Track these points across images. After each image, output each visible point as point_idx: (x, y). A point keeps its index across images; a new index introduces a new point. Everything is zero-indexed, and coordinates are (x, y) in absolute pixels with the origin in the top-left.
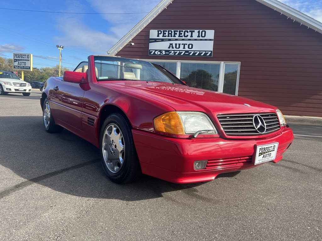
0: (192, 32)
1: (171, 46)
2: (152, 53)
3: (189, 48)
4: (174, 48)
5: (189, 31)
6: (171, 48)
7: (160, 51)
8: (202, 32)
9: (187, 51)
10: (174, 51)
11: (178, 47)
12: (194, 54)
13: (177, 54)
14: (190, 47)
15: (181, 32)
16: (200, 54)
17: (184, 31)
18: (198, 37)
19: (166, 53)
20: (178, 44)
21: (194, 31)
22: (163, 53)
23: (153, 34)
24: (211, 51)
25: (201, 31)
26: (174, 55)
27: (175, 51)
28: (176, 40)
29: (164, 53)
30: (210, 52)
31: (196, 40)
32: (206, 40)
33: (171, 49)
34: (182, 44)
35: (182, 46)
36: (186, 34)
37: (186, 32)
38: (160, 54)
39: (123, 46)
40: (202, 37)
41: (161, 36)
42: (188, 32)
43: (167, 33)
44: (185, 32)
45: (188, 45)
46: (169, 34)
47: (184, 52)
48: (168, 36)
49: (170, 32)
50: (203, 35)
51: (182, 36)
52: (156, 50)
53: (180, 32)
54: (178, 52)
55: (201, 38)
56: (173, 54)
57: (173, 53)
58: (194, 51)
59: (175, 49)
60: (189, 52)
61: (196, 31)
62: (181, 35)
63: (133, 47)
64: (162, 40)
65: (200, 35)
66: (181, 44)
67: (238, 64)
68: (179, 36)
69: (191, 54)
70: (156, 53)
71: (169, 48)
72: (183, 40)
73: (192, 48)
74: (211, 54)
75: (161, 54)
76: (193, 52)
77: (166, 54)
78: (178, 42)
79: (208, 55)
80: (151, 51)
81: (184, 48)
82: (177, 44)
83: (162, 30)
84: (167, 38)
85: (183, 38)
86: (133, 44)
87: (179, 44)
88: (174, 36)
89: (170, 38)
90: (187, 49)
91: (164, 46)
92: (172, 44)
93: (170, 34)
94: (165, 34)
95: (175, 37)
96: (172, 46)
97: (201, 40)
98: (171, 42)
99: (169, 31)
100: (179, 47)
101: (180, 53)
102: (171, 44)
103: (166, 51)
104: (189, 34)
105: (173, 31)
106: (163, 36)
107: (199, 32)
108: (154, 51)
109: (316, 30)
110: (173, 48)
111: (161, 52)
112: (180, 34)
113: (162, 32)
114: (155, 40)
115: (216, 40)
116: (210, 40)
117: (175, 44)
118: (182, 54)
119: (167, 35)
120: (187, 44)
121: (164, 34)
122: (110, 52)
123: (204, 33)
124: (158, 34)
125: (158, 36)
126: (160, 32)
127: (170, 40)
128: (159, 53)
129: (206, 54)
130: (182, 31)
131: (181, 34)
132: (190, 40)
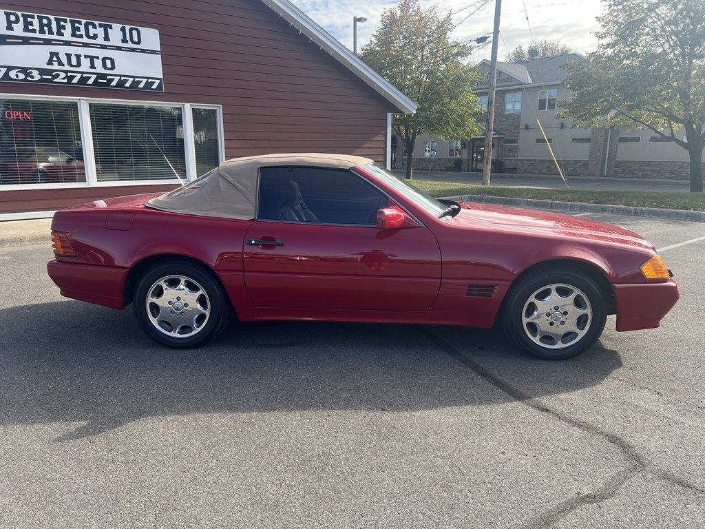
0: (106, 28)
1: (55, 59)
3: (104, 66)
5: (97, 23)
6: (56, 64)
7: (24, 70)
8: (131, 30)
9: (100, 76)
10: (66, 72)
11: (74, 61)
13: (75, 81)
17: (84, 21)
18: (123, 41)
19: (43, 77)
20: (73, 55)
22: (33, 77)
25: (128, 27)
28: (67, 43)
29: (37, 77)
31: (119, 48)
32: (143, 51)
33: (55, 66)
34: (86, 57)
35: (86, 63)
36: (92, 31)
37: (90, 27)
38: (25, 80)
40: (133, 43)
41: (18, 30)
42: (95, 27)
43: (36, 23)
44: (86, 25)
45: (101, 58)
46: (42, 25)
47: (94, 77)
48: (42, 31)
49: (45, 21)
50: (136, 39)
51: (81, 36)
52: (10, 68)
53: (73, 23)
54: (79, 76)
55: (130, 45)
56: (66, 81)
57: (64, 79)
59: (67, 67)
60: (108, 77)
64: (26, 41)
65: (128, 38)
66: (83, 56)
68: (74, 35)
69: (114, 83)
70: (12, 74)
71: (50, 62)
72: (86, 45)
73: (113, 68)
75: (28, 78)
77: (42, 80)
79: (154, 87)
81: (93, 66)
82: (71, 55)
83: (19, 13)
84: (38, 35)
85: (85, 40)
88: (59, 33)
89: (47, 36)
90: (100, 69)
92: (57, 54)
93: (45, 25)
95: (62, 35)
96: (58, 58)
99: (40, 19)
100: (79, 64)
101: (83, 80)
102: (52, 54)
103: (42, 71)
104: (100, 32)
105: (52, 18)
106: (26, 30)
107: (123, 29)
109: (331, 53)
110: (61, 64)
111: (28, 75)
112: (74, 29)
113: (21, 19)
116: (154, 52)
117: (66, 54)
119: (36, 26)
120: (98, 58)
121: (27, 24)
123: (135, 32)
125: (9, 28)
126: (13, 18)
127: (47, 42)
128: (21, 76)
129: (149, 85)
130: (80, 23)
131: (79, 29)
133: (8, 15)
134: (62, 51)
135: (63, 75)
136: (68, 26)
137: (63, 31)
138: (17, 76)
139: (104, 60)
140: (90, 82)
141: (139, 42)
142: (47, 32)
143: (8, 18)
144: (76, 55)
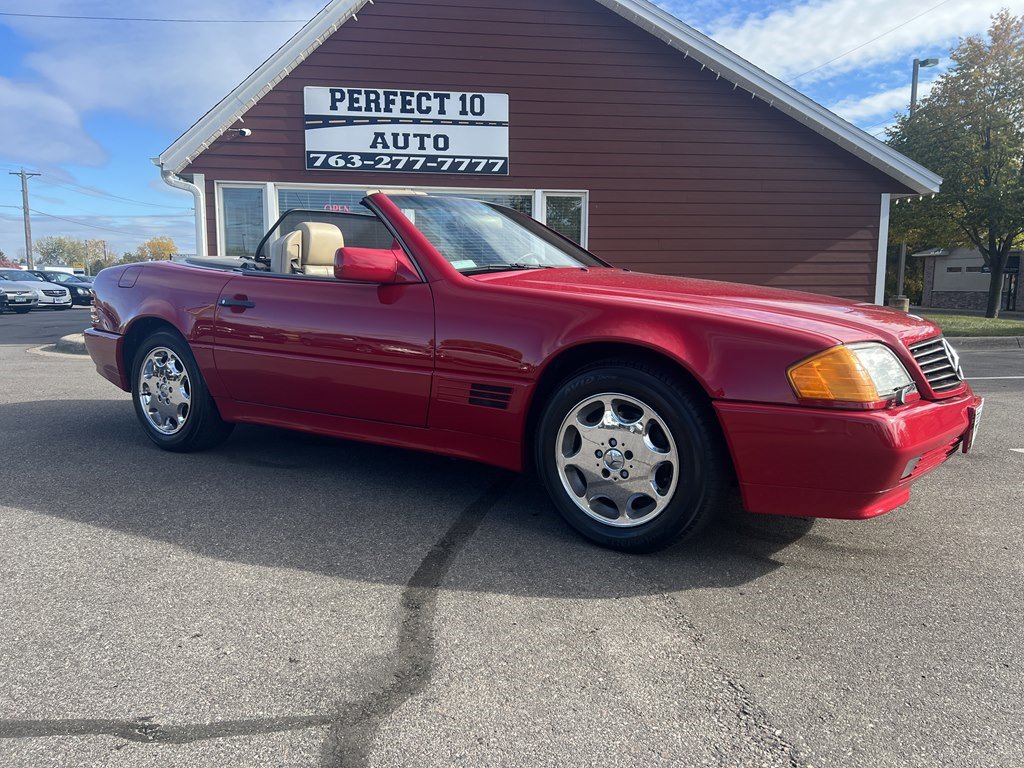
0: (442, 98)
1: (380, 140)
2: (318, 164)
3: (436, 146)
4: (388, 148)
5: (431, 93)
7: (345, 156)
8: (472, 99)
9: (430, 158)
10: (390, 156)
11: (401, 143)
12: (455, 166)
14: (441, 144)
15: (408, 98)
16: (472, 166)
17: (416, 93)
18: (461, 113)
21: (448, 97)
22: (353, 164)
23: (317, 99)
24: (505, 159)
25: (469, 95)
26: (393, 168)
27: (394, 158)
28: (395, 121)
29: (358, 163)
30: (501, 162)
31: (455, 123)
32: (486, 123)
34: (415, 136)
35: (414, 143)
36: (425, 103)
37: (424, 99)
38: (345, 167)
39: (213, 139)
40: (474, 114)
41: (343, 109)
42: (429, 98)
43: (362, 99)
44: (419, 97)
46: (368, 101)
47: (422, 160)
48: (368, 109)
49: (373, 97)
50: (477, 109)
51: (412, 111)
52: (330, 154)
54: (405, 159)
55: (470, 117)
56: (389, 166)
57: (387, 164)
58: (454, 157)
59: (392, 150)
60: (439, 160)
61: (455, 96)
62: (408, 107)
63: (248, 142)
64: (350, 121)
65: (468, 109)
66: (412, 135)
67: (584, 195)
68: (404, 110)
69: (445, 167)
70: (332, 161)
71: (374, 146)
72: (417, 121)
73: (446, 147)
74: (504, 166)
76: (450, 161)
78: (400, 129)
79: (496, 169)
80: (312, 156)
81: (422, 147)
82: (398, 134)
83: (345, 90)
84: (363, 113)
85: (417, 115)
86: (248, 132)
87: (406, 136)
88: (388, 110)
90: (430, 150)
91: (356, 140)
92: (382, 135)
94: (357, 101)
95: (390, 111)
96: (383, 139)
97: (472, 123)
98: (379, 128)
99: (367, 94)
100: (406, 146)
102: (378, 135)
103: (364, 156)
104: (435, 104)
105: (381, 92)
106: (351, 108)
107: (463, 98)
108: (323, 157)
111: (348, 161)
113: (347, 96)
114: (326, 122)
115: (517, 125)
116: (499, 124)
118: (417, 167)
119: (362, 103)
120: (429, 136)
121: (353, 101)
122: (166, 158)
123: (477, 101)
124: (334, 101)
125: (334, 107)
127: (373, 121)
128: (342, 163)
130: (412, 95)
131: (410, 103)
132: (437, 122)
133: (333, 92)
134: (388, 130)
135: (387, 159)
136: (398, 99)
137: (391, 106)
138: (337, 163)
139: (436, 138)
140: (417, 166)
141: (482, 112)
142: (373, 110)
143: (333, 96)
144: (404, 135)
